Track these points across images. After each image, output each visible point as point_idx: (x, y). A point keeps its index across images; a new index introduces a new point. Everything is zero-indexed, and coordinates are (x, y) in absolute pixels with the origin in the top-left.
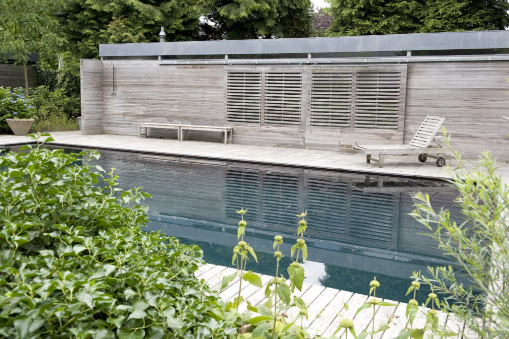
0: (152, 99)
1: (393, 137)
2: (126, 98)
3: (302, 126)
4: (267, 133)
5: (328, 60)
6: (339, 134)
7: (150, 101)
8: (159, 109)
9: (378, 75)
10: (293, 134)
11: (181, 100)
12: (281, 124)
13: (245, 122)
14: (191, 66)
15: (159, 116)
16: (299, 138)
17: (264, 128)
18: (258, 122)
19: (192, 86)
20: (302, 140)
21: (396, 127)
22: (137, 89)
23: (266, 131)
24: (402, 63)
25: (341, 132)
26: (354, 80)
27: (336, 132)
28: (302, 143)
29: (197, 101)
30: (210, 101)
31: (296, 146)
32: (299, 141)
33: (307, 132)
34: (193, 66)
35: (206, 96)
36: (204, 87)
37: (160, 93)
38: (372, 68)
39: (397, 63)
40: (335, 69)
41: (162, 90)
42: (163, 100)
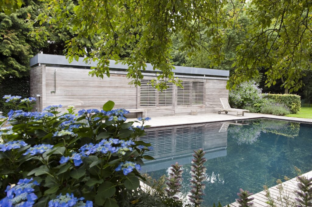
0: (88, 95)
1: (203, 107)
2: (65, 95)
3: (174, 105)
4: (159, 110)
5: (182, 76)
6: (187, 107)
7: (87, 97)
8: (94, 101)
9: (198, 83)
10: (170, 110)
11: (110, 95)
12: (165, 105)
13: (149, 105)
14: (116, 75)
15: (94, 106)
16: (172, 111)
17: (158, 108)
18: (155, 105)
19: (117, 87)
20: (173, 112)
21: (203, 103)
22: (76, 89)
23: (159, 109)
24: (204, 79)
25: (188, 106)
26: (191, 85)
27: (186, 107)
28: (174, 113)
29: (120, 95)
30: (128, 96)
31: (171, 115)
32: (172, 113)
33: (176, 108)
34: (118, 75)
35: (126, 92)
36: (125, 87)
37: (95, 91)
38: (197, 80)
39: (203, 79)
40: (185, 80)
41: (96, 89)
42: (97, 95)
